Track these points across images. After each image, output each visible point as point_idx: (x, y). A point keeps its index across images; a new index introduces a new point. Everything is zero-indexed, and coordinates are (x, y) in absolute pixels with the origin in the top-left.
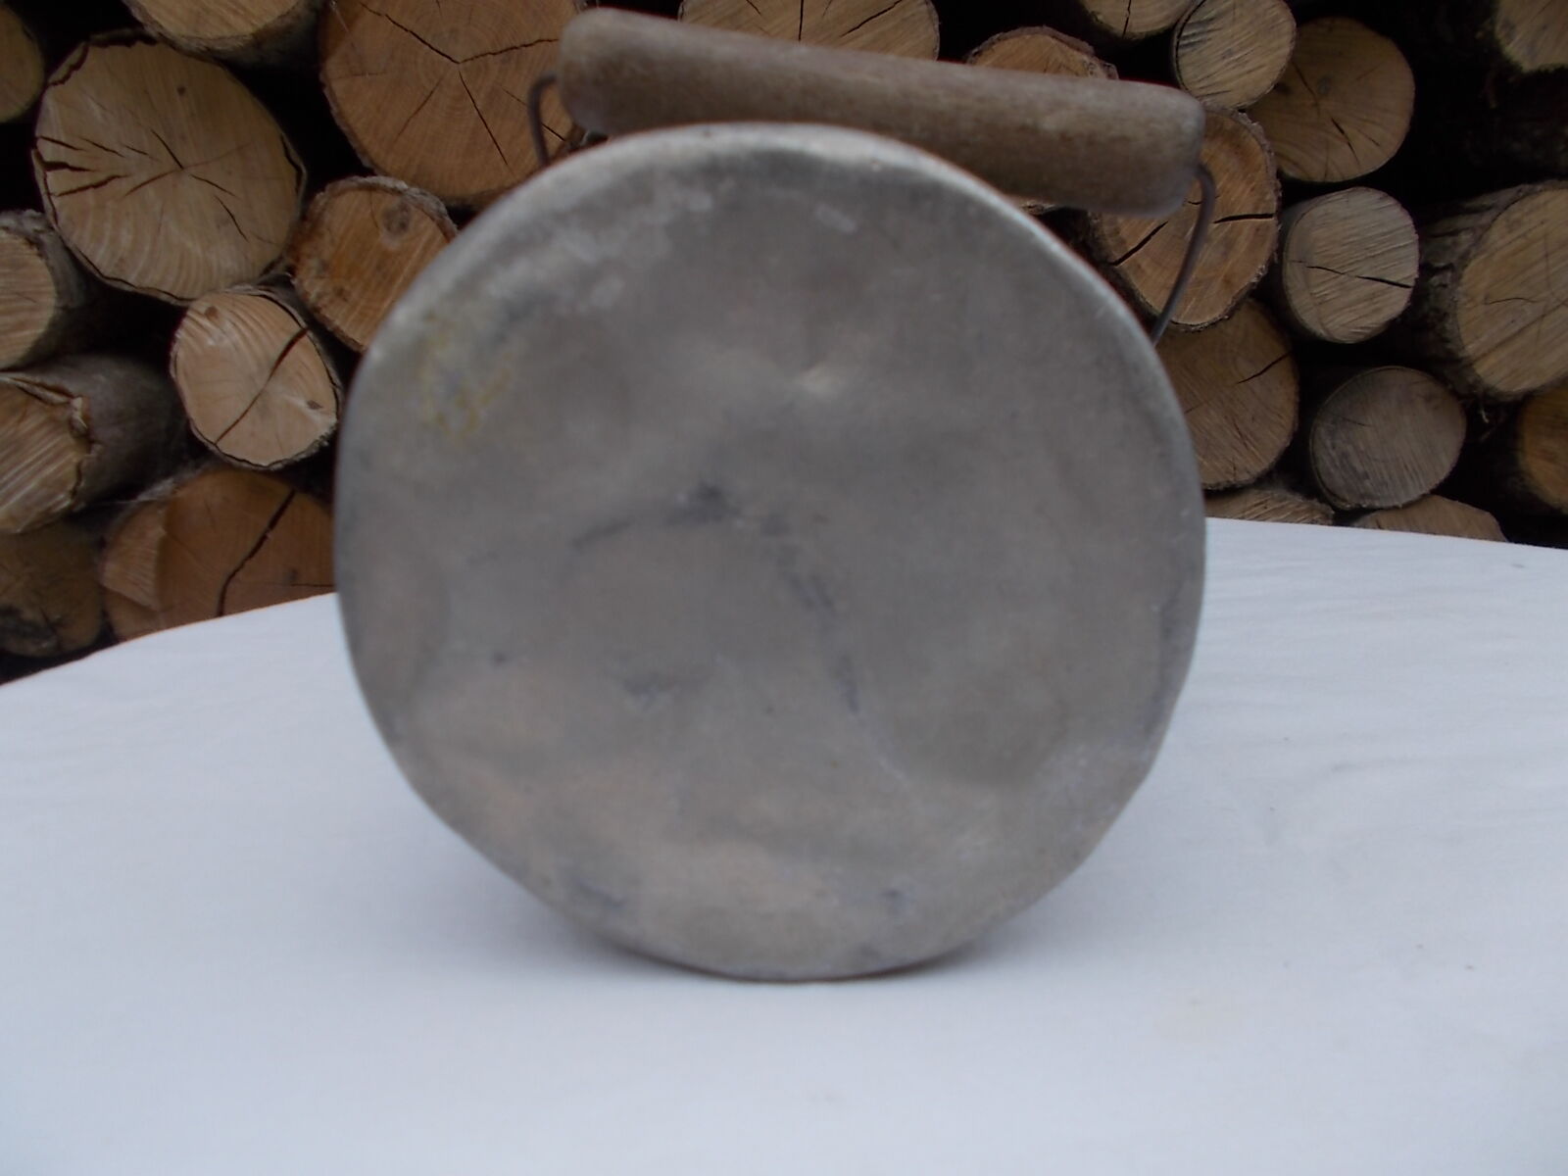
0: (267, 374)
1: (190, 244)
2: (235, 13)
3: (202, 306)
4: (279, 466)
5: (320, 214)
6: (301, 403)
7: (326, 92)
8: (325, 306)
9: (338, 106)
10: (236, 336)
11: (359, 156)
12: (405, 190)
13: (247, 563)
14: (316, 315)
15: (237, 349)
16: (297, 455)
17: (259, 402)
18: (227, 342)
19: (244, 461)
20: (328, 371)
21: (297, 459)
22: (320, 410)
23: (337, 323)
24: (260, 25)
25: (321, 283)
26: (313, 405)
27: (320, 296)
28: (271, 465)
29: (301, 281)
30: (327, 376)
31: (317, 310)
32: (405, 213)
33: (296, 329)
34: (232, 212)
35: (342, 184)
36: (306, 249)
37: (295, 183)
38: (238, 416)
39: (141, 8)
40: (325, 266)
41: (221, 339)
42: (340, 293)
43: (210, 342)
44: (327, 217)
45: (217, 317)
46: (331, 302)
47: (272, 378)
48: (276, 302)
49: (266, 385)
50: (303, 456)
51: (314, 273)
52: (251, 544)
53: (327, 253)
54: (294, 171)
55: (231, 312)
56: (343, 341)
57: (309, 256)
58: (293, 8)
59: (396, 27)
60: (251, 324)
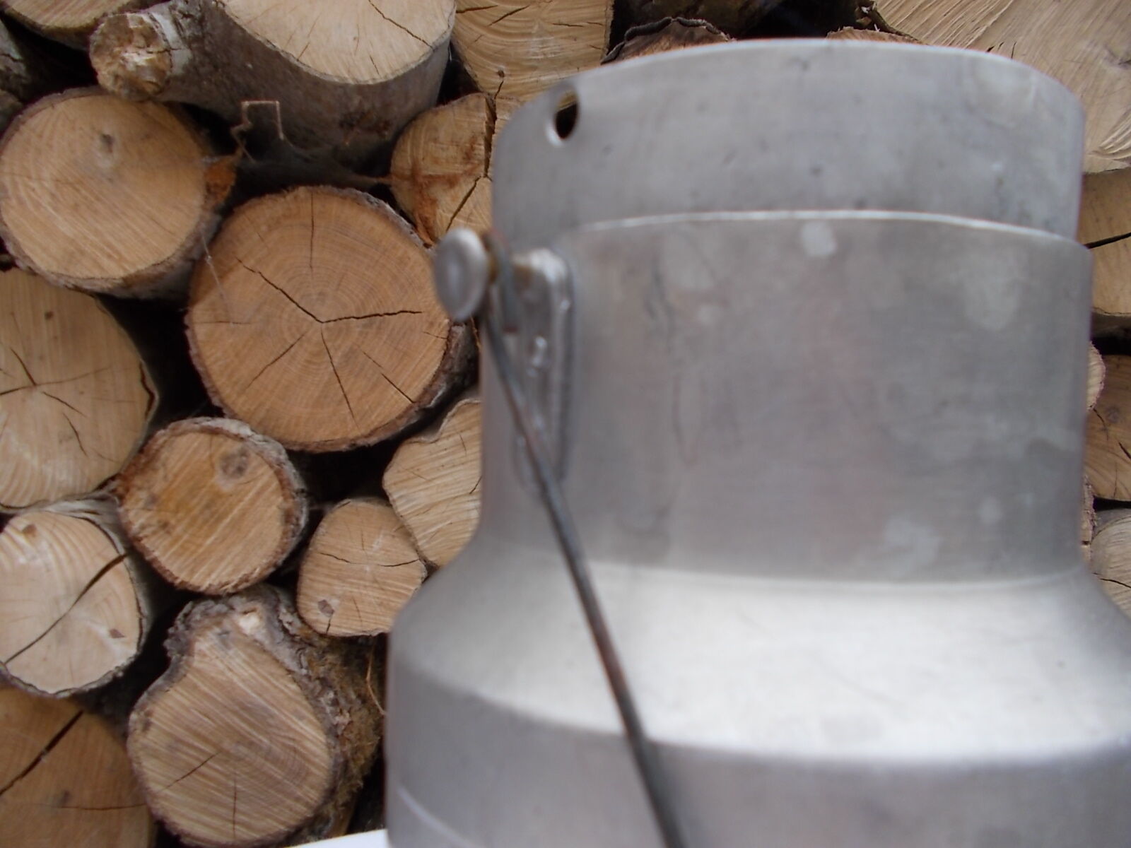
0: (73, 599)
1: (27, 455)
2: (109, 256)
3: (19, 523)
4: (66, 694)
5: (158, 451)
6: (103, 631)
7: (188, 333)
8: (146, 536)
9: (198, 347)
10: (50, 557)
11: (210, 394)
12: (249, 437)
13: (18, 783)
14: (136, 544)
15: (48, 570)
16: (87, 685)
17: (59, 626)
18: (39, 562)
19: (30, 685)
20: (137, 600)
21: (87, 689)
22: (122, 639)
23: (156, 554)
24: (132, 271)
25: (149, 514)
26: (115, 634)
27: (143, 527)
28: (57, 693)
29: (127, 511)
30: (135, 607)
31: (139, 540)
32: (244, 458)
33: (113, 555)
34: (78, 429)
35: (186, 424)
36: (138, 481)
37: (145, 408)
38: (34, 639)
39: (16, 244)
40: (154, 500)
41: (34, 558)
42: (165, 526)
43: (22, 560)
44: (164, 454)
45: (34, 536)
46: (154, 533)
47: (78, 602)
48: (98, 526)
49: (70, 610)
50: (94, 686)
51: (141, 504)
52: (26, 763)
53: (157, 488)
54: (146, 396)
55: (51, 532)
56: (159, 571)
57: (140, 489)
58: (168, 258)
59: (268, 284)
60: (68, 546)
